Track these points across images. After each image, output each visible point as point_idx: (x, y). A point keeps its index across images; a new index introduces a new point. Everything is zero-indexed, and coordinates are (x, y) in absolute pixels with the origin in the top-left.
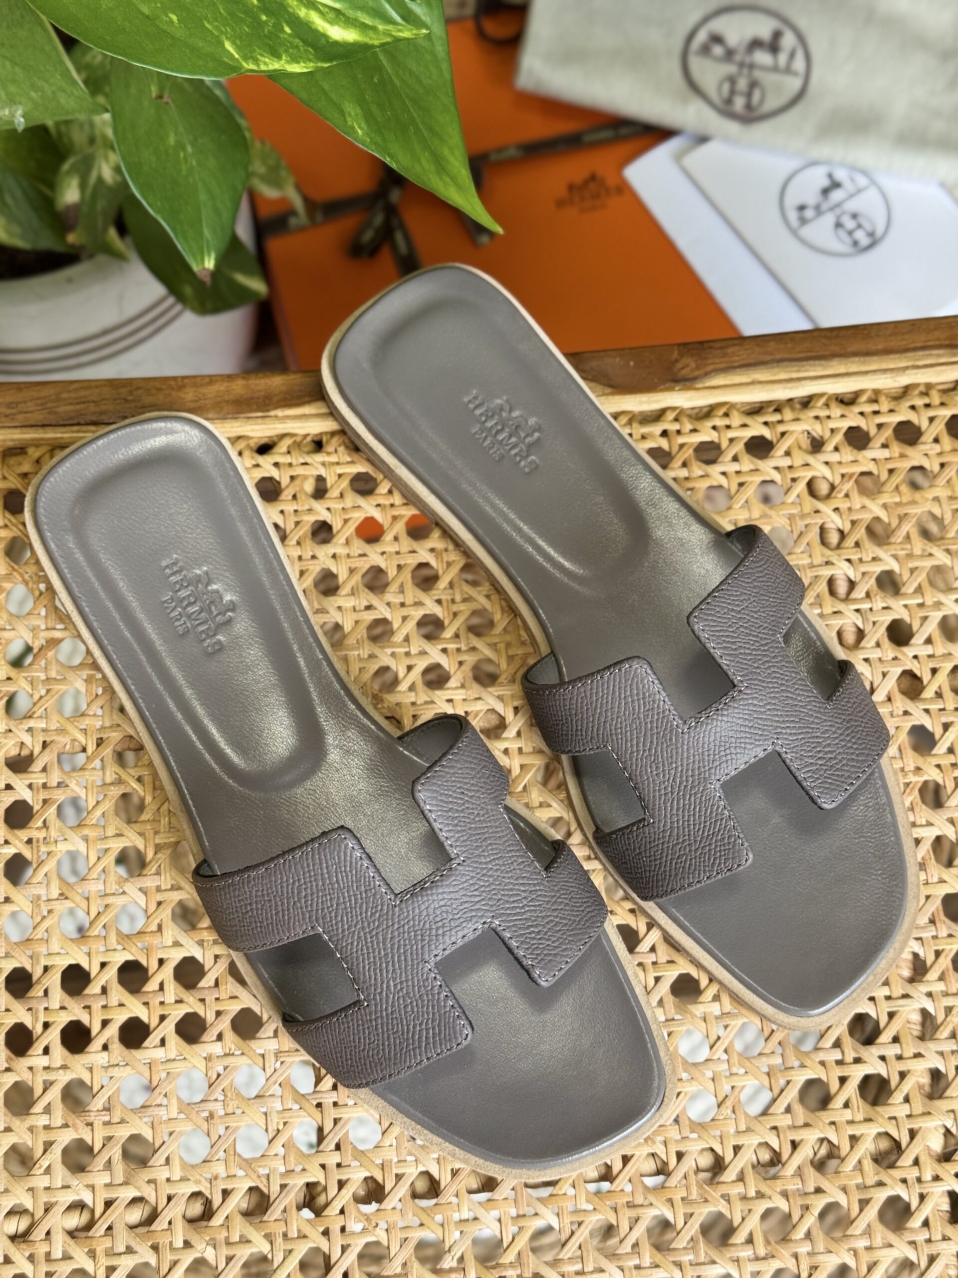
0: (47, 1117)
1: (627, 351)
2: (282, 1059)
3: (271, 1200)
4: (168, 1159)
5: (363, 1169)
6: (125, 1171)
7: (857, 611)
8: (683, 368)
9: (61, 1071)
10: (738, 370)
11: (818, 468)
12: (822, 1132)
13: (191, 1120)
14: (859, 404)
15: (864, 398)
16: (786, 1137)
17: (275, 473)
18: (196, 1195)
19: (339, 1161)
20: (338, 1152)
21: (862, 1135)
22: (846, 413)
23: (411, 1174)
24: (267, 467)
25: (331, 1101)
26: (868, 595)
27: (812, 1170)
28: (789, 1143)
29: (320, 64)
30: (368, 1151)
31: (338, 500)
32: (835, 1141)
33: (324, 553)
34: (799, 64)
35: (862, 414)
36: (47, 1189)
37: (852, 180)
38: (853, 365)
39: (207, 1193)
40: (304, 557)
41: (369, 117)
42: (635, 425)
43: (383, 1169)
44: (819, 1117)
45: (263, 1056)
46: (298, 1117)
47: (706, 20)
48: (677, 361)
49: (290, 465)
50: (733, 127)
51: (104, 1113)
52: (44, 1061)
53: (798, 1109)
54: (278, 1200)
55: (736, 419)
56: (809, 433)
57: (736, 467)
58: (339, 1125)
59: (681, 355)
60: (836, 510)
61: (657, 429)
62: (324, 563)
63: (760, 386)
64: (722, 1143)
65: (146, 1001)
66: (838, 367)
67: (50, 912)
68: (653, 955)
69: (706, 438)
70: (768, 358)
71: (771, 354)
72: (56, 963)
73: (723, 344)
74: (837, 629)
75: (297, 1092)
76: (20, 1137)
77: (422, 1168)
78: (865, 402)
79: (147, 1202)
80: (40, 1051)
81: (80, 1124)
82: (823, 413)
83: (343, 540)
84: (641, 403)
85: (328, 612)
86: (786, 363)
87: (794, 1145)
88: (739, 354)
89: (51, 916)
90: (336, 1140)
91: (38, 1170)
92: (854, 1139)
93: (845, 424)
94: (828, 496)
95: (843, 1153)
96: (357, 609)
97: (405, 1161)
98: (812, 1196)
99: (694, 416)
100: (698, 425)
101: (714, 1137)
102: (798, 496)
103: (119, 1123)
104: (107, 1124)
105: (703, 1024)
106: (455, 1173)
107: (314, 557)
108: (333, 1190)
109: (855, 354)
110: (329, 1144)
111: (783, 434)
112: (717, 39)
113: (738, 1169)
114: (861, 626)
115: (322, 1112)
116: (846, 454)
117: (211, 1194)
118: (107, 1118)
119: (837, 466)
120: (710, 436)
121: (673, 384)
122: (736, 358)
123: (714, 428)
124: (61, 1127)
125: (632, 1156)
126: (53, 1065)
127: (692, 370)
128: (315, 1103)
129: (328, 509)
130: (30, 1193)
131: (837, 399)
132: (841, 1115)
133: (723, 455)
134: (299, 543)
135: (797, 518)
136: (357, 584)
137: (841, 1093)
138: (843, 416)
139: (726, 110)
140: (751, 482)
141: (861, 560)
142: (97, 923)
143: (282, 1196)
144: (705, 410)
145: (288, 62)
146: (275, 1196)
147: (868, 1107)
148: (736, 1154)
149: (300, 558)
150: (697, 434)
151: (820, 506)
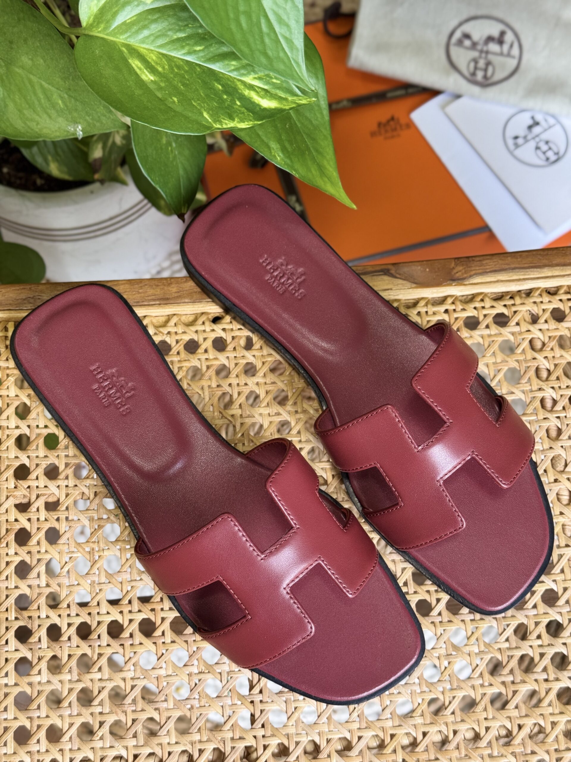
0: (101, 707)
1: (425, 262)
2: (231, 676)
3: (226, 755)
4: (168, 731)
5: (277, 738)
6: (144, 738)
7: (558, 417)
8: (457, 273)
9: (108, 682)
10: (489, 274)
11: (535, 332)
12: (535, 719)
13: (181, 710)
14: (560, 294)
15: (562, 291)
16: (515, 723)
17: (223, 335)
18: (184, 752)
19: (264, 734)
20: (263, 729)
21: (558, 721)
22: (552, 300)
23: (304, 742)
24: (218, 331)
25: (259, 700)
26: (564, 408)
27: (529, 740)
28: (517, 726)
29: (256, 122)
30: (280, 728)
31: (259, 351)
32: (542, 724)
33: (252, 381)
34: (515, 51)
35: (561, 300)
36: (102, 748)
37: (546, 120)
38: (557, 271)
39: (190, 751)
40: (240, 384)
41: (284, 149)
42: (430, 306)
43: (288, 738)
44: (534, 711)
45: (220, 673)
46: (241, 709)
47: (461, 24)
48: (454, 268)
49: (232, 330)
50: (476, 90)
51: (132, 705)
52: (98, 676)
53: (522, 706)
54: (230, 756)
55: (488, 303)
56: (530, 311)
57: (487, 332)
58: (264, 713)
59: (456, 265)
60: (546, 357)
61: (442, 308)
62: (252, 388)
63: (502, 283)
64: (479, 725)
65: (154, 641)
66: (547, 272)
67: (100, 590)
68: (440, 617)
69: (471, 314)
70: (507, 267)
71: (508, 264)
72: (104, 620)
73: (481, 258)
74: (546, 428)
75: (240, 694)
76: (86, 719)
77: (310, 738)
78: (562, 294)
79: (156, 755)
80: (96, 670)
81: (119, 712)
82: (538, 300)
83: (262, 374)
84: (433, 293)
85: (254, 417)
86: (517, 270)
87: (520, 727)
88: (491, 264)
89: (101, 592)
90: (262, 722)
91: (96, 737)
92: (554, 724)
93: (551, 307)
94: (541, 350)
95: (547, 732)
96: (271, 414)
97: (301, 734)
98: (529, 756)
99: (463, 301)
100: (466, 307)
101: (474, 721)
102: (524, 350)
103: (141, 711)
104: (134, 711)
105: (468, 657)
106: (328, 741)
107: (246, 384)
108: (260, 751)
109: (557, 265)
110: (258, 724)
111: (515, 312)
112: (467, 36)
113: (488, 740)
114: (560, 427)
115: (254, 706)
116: (552, 324)
117: (193, 751)
118: (134, 708)
119: (547, 332)
120: (473, 313)
121: (451, 282)
122: (488, 267)
123: (475, 308)
124: (108, 713)
125: (428, 732)
126: (104, 678)
127: (463, 274)
128: (250, 701)
129: (254, 356)
130: (92, 750)
131: (546, 291)
132: (547, 710)
133: (481, 324)
134: (237, 376)
135: (523, 362)
136: (271, 399)
137: (547, 697)
138: (550, 302)
139: (472, 80)
140: (497, 341)
141: (560, 387)
142: (127, 597)
143: (232, 753)
144: (470, 297)
145: (238, 122)
146: (228, 753)
147: (562, 706)
148: (487, 731)
149: (238, 385)
150: (465, 312)
151: (536, 355)
